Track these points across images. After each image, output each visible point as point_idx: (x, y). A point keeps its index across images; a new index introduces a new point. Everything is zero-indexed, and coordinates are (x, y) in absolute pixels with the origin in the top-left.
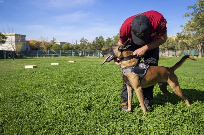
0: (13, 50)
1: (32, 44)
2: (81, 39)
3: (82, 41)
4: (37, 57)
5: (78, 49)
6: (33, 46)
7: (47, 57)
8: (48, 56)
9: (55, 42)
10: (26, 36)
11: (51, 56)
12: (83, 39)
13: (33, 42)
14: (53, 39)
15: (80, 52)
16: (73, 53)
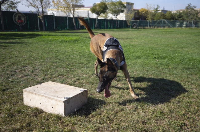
0: (124, 19)
1: (141, 13)
2: (187, 6)
3: (188, 9)
4: (148, 28)
5: (181, 18)
6: (142, 15)
7: (159, 28)
8: (161, 27)
9: (158, 10)
10: (134, 4)
11: (164, 27)
12: (189, 6)
13: (143, 11)
14: (156, 7)
15: (185, 22)
16: (178, 23)
